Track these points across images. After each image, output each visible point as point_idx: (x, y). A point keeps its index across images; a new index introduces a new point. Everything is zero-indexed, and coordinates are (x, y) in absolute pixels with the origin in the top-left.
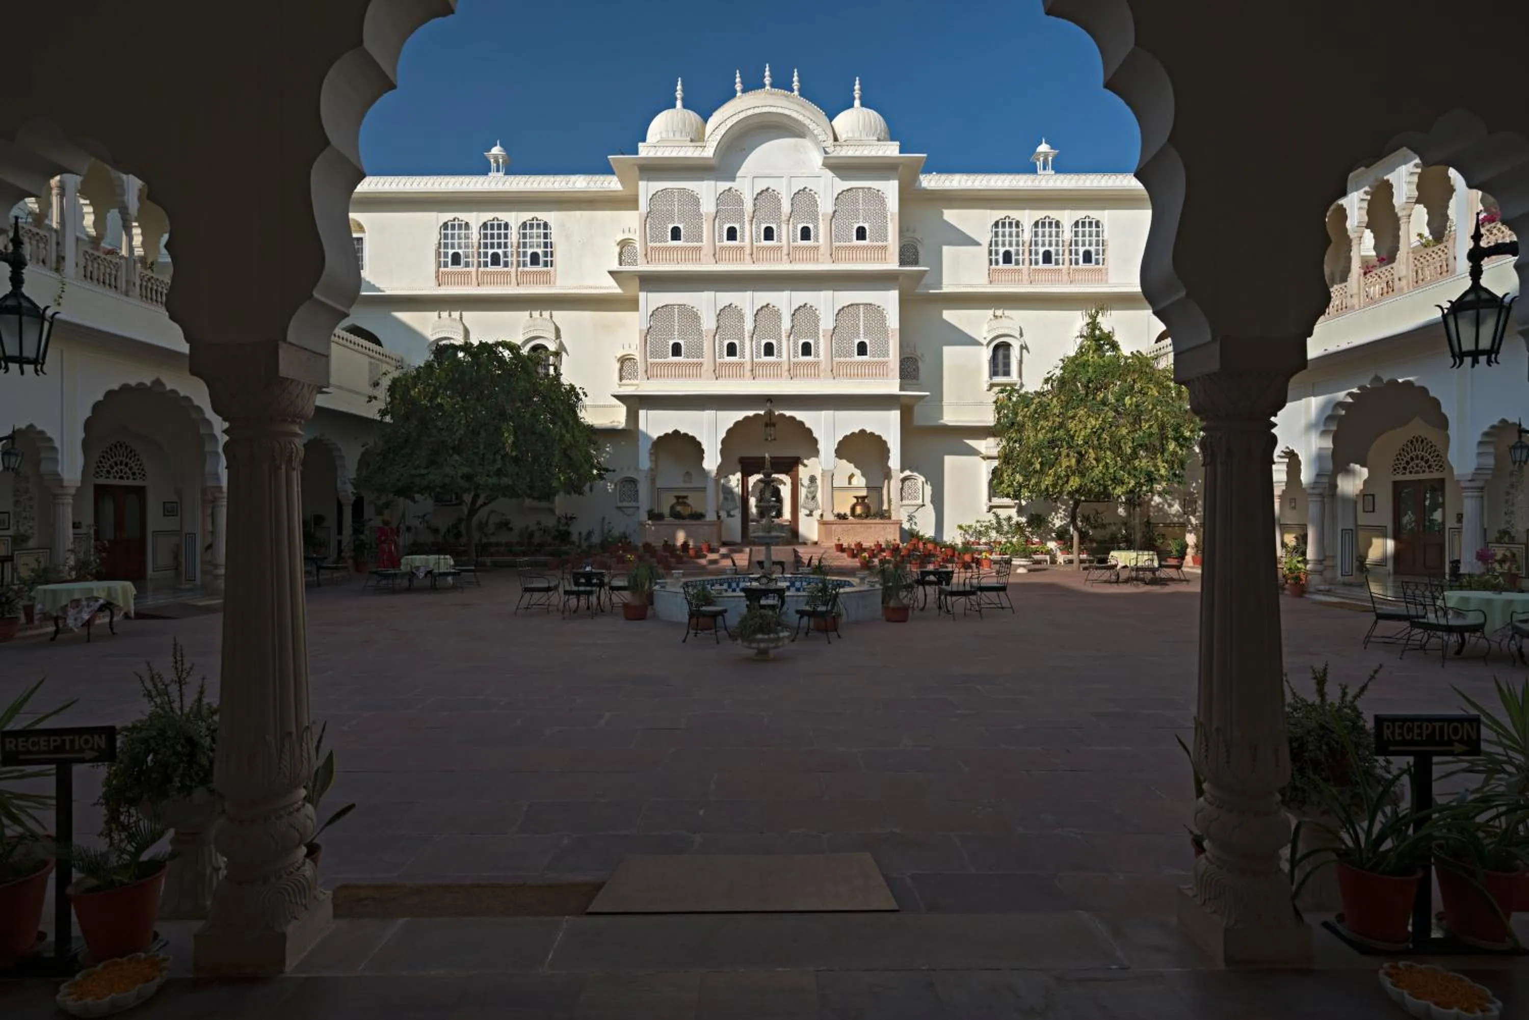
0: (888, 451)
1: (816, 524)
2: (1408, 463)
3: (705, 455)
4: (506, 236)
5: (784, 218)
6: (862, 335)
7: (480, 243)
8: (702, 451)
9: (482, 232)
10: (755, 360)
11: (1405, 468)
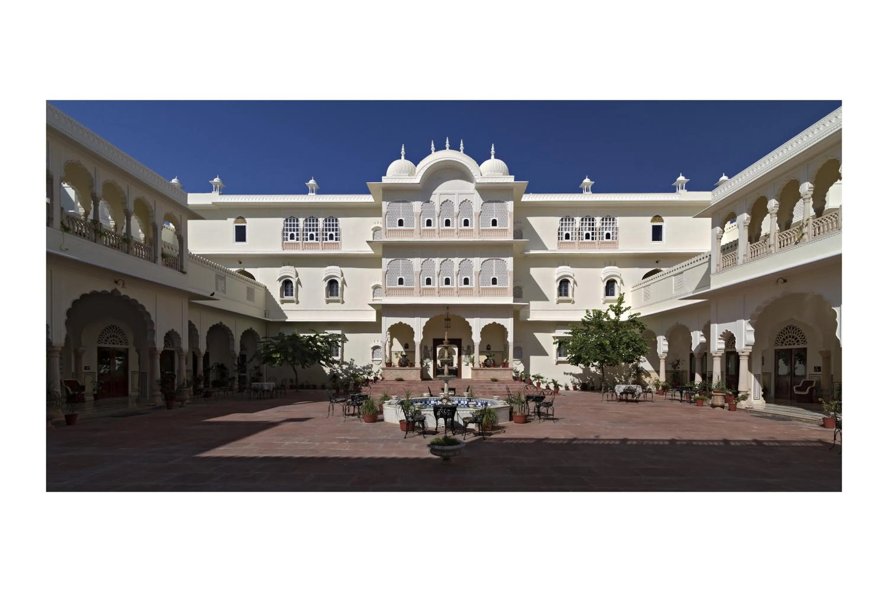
0: (507, 332)
1: (470, 370)
2: (784, 340)
3: (415, 335)
4: (317, 225)
5: (455, 215)
6: (494, 275)
7: (304, 229)
8: (414, 333)
9: (305, 223)
10: (440, 287)
11: (782, 343)
